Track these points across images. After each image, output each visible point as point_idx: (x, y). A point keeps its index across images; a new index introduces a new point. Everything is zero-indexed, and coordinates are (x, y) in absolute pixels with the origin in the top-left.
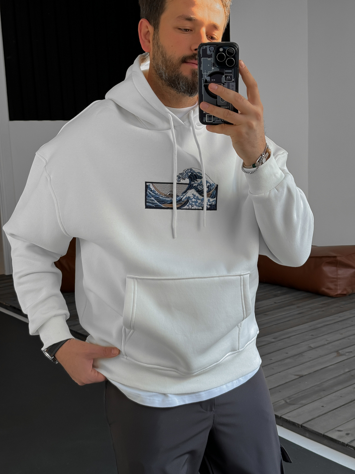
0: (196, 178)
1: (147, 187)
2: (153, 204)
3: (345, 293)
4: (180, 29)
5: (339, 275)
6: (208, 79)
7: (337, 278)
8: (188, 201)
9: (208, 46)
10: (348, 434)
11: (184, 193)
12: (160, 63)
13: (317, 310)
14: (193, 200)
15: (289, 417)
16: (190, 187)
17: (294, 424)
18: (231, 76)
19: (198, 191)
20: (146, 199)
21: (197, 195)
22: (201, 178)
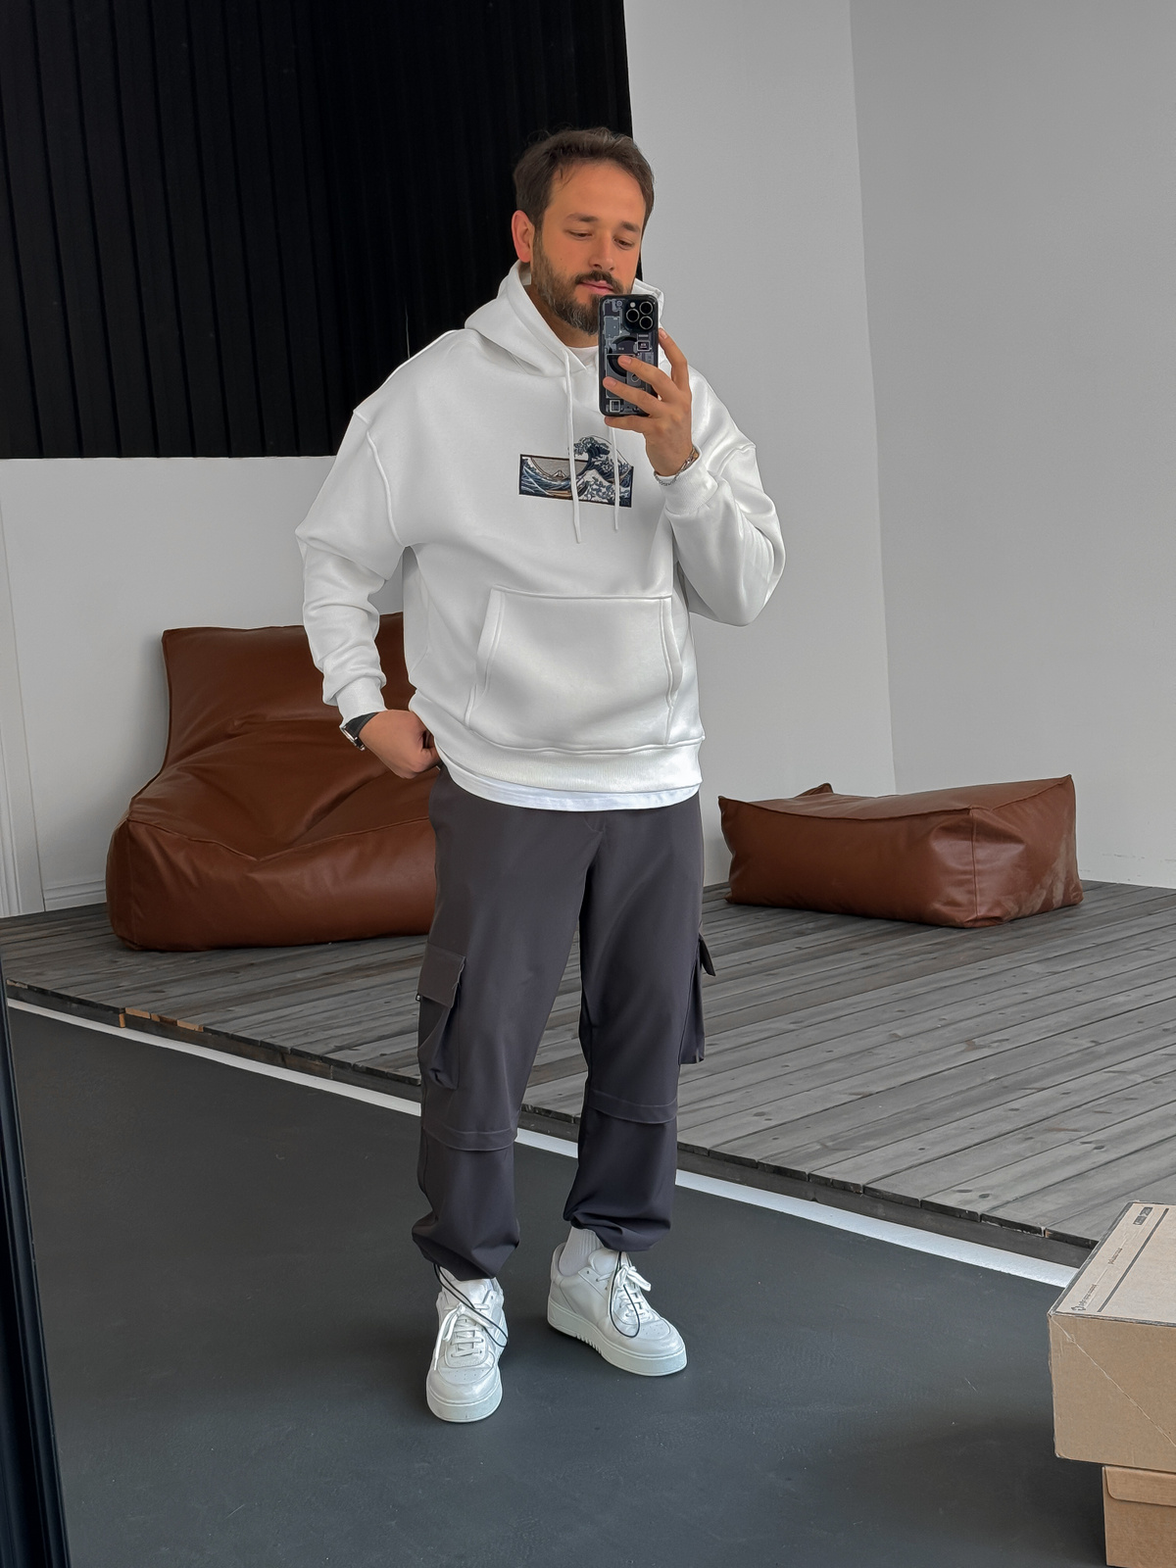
0: (600, 453)
1: (523, 462)
2: (531, 488)
3: (997, 913)
4: (572, 233)
5: (978, 862)
6: (614, 347)
7: (974, 873)
8: (586, 488)
9: (613, 300)
10: (984, 1196)
11: (580, 475)
12: (544, 282)
13: (916, 959)
14: (595, 487)
15: (831, 1173)
16: (590, 466)
17: (843, 1187)
18: (647, 344)
19: (602, 473)
20: (521, 480)
21: (600, 479)
22: (607, 452)
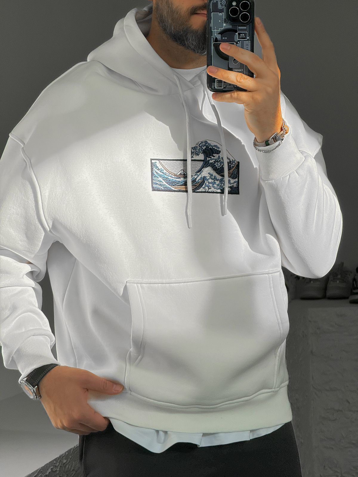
0: (213, 153)
1: (153, 165)
2: (160, 185)
6: (219, 37)
8: (203, 182)
11: (198, 172)
14: (210, 181)
16: (206, 164)
18: (245, 34)
19: (215, 169)
20: (152, 179)
21: (215, 174)
22: (218, 152)
